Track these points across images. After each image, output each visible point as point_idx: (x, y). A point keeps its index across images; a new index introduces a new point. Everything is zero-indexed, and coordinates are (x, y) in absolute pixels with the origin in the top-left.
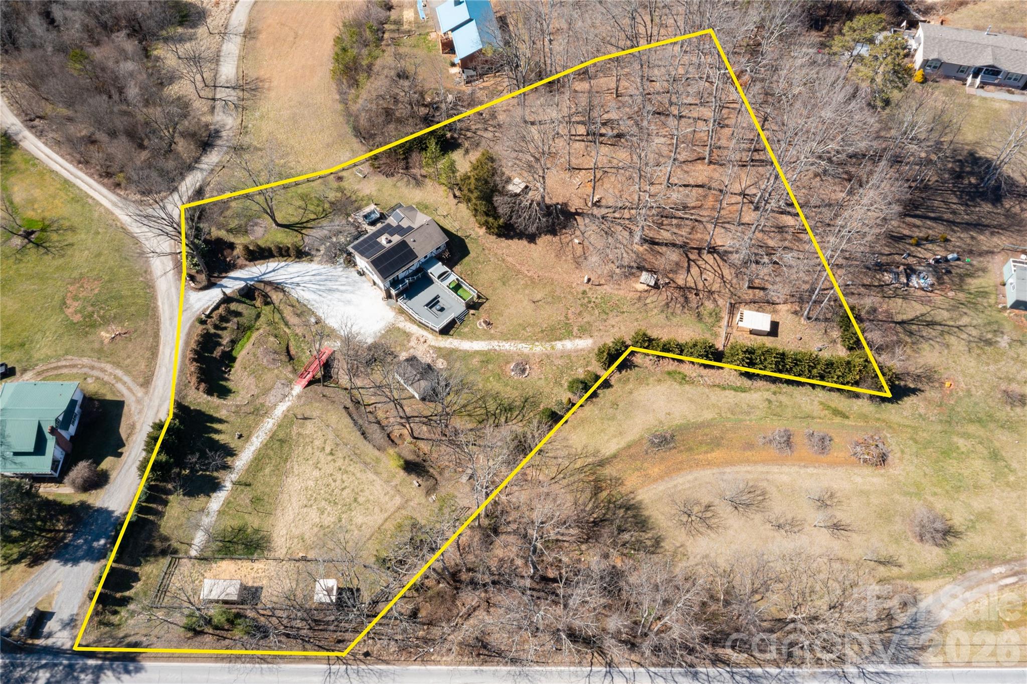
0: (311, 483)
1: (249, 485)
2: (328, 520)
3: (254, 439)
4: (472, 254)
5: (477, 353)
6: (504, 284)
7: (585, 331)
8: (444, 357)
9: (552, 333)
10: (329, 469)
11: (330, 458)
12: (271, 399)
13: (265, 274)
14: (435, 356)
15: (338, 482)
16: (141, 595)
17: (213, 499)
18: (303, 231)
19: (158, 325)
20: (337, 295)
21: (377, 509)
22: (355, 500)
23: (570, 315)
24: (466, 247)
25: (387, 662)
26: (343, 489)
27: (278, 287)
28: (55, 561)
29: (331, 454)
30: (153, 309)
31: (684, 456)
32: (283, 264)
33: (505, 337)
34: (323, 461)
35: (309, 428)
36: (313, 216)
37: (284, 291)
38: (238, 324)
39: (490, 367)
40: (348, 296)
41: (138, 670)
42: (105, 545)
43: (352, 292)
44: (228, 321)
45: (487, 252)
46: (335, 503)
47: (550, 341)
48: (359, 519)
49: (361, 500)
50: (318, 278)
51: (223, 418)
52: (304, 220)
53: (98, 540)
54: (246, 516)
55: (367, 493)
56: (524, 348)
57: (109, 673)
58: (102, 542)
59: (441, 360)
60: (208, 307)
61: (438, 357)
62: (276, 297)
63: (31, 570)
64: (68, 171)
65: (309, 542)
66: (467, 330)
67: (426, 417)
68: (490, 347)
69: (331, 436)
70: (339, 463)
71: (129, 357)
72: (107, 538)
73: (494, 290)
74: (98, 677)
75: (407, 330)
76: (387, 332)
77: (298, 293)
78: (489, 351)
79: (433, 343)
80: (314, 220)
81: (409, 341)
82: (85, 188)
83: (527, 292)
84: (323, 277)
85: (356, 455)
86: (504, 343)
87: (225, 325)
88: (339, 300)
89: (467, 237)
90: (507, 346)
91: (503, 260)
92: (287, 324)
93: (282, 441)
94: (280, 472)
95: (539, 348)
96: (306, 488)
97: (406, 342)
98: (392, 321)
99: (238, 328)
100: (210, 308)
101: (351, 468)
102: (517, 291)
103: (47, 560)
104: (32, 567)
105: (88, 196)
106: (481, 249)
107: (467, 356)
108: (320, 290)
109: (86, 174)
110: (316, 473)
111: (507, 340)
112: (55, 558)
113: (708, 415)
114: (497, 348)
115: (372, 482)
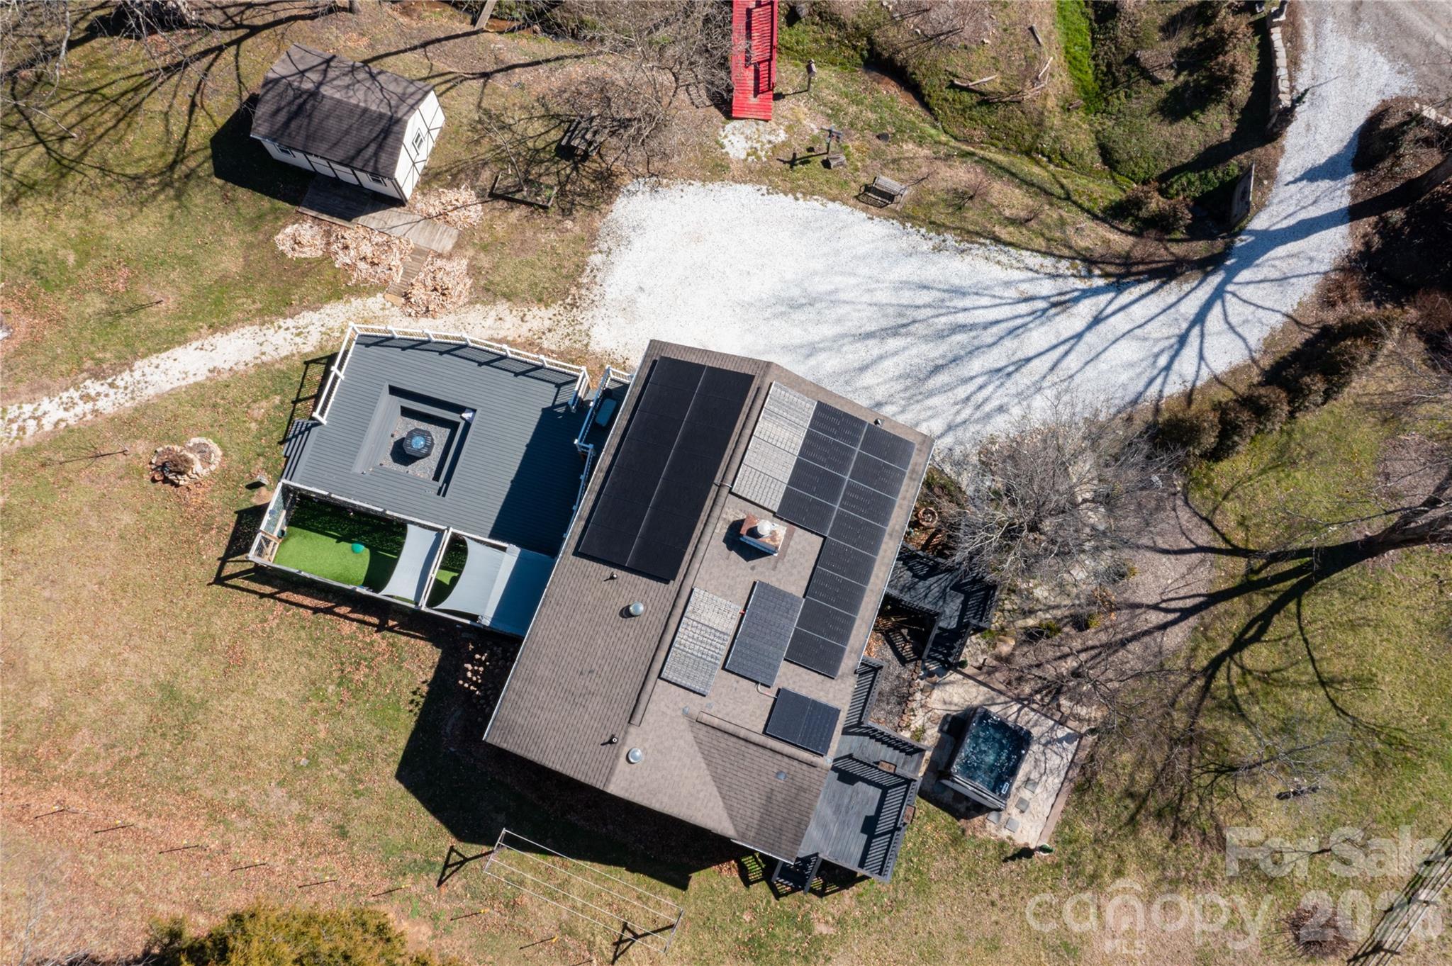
4: (385, 777)
5: (173, 338)
6: (170, 693)
8: (305, 269)
14: (343, 259)
18: (1239, 565)
24: (435, 807)
27: (1125, 270)
36: (1259, 656)
38: (1145, 74)
39: (95, 303)
44: (1185, 61)
45: (318, 826)
50: (995, 358)
52: (1281, 625)
59: (310, 253)
60: (1294, 63)
61: (328, 257)
66: (259, 411)
67: (254, 30)
68: (125, 378)
73: (205, 645)
75: (502, 307)
76: (580, 268)
77: (1028, 270)
78: (124, 363)
79: (375, 303)
80: (1240, 644)
81: (473, 271)
83: (43, 701)
84: (977, 365)
86: (71, 418)
87: (1183, 40)
89: (452, 866)
91: (215, 813)
97: (485, 261)
98: (585, 317)
99: (1133, 60)
100: (1282, 61)
102: (91, 683)
106: (357, 828)
114: (93, 387)
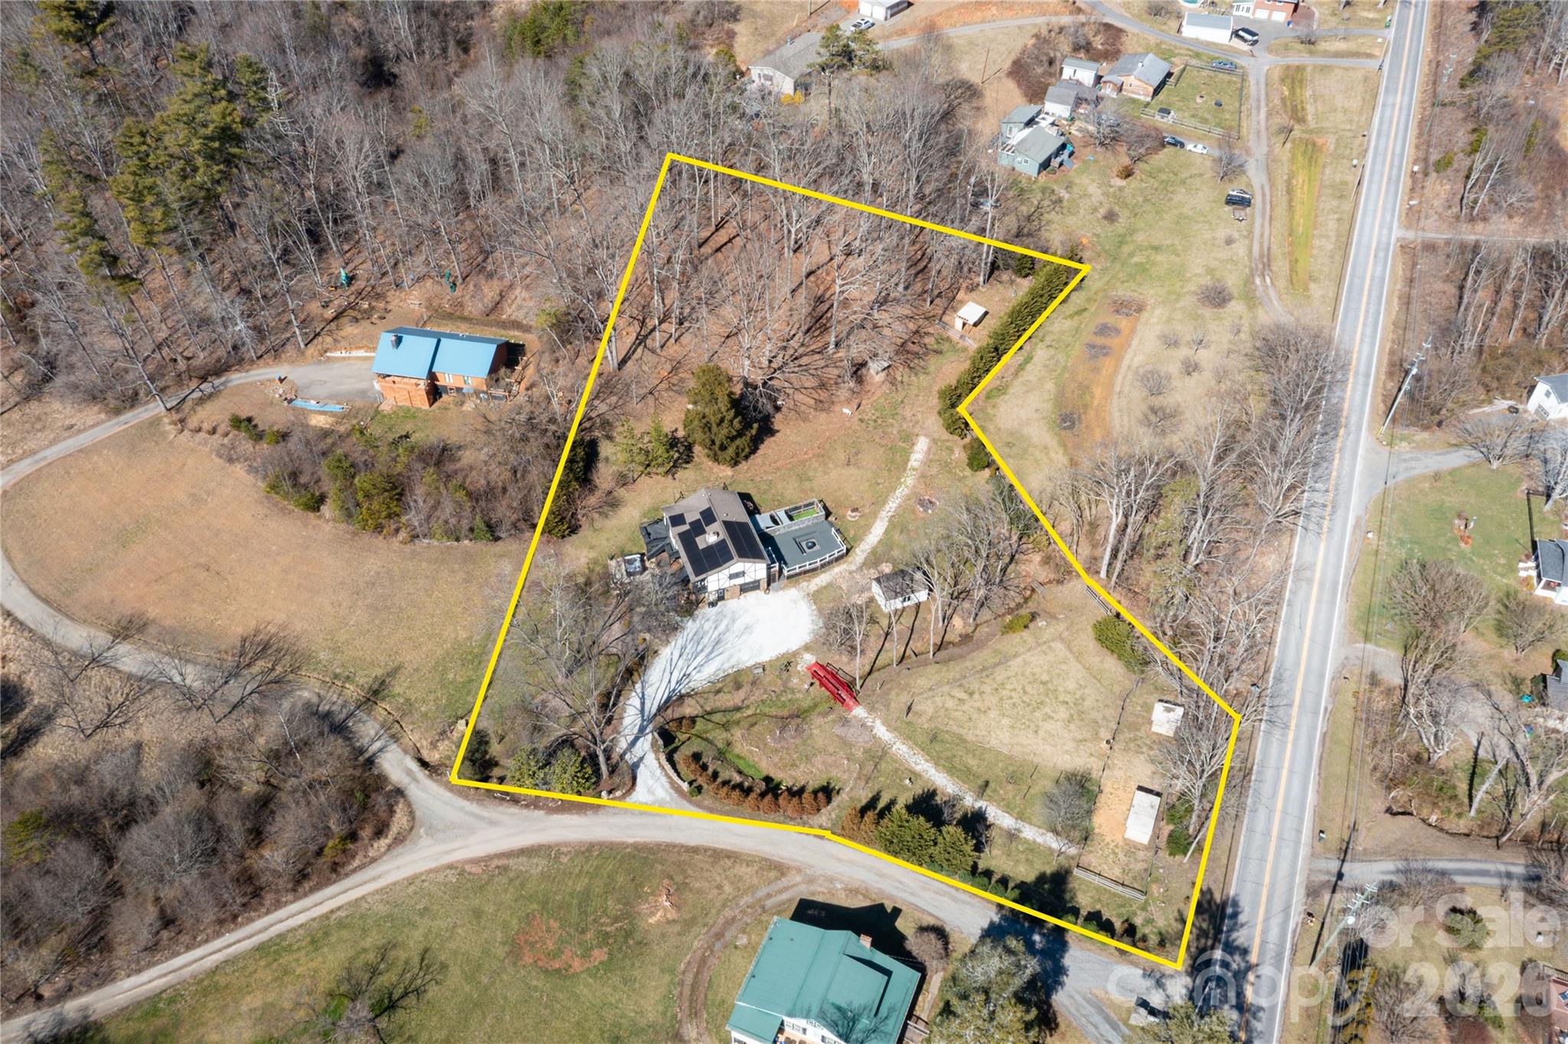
0: (1005, 721)
1: (987, 783)
2: (1063, 713)
3: (918, 768)
6: (809, 481)
7: (909, 439)
8: (879, 562)
9: (896, 462)
10: (994, 700)
11: (976, 696)
12: (861, 741)
13: (642, 711)
15: (1013, 694)
16: (1123, 910)
17: (997, 822)
19: (675, 846)
20: (730, 636)
21: (1064, 667)
22: (1044, 683)
23: (883, 442)
25: (1266, 671)
26: (1025, 692)
27: (675, 699)
28: (1054, 997)
29: (971, 694)
30: (639, 851)
31: (1092, 413)
32: (638, 686)
33: (879, 502)
34: (978, 704)
35: (925, 707)
37: (688, 695)
38: (713, 759)
39: (911, 527)
40: (739, 625)
41: (1235, 904)
42: (1043, 935)
43: (734, 621)
44: (707, 766)
46: (1042, 703)
47: (905, 470)
48: (1071, 685)
49: (1045, 677)
50: (687, 652)
51: (870, 795)
53: (1034, 942)
54: (1032, 791)
55: (1038, 670)
56: (901, 492)
57: (1234, 935)
58: (1037, 938)
61: (875, 568)
62: (689, 709)
63: (1062, 1027)
64: (244, 939)
65: (1088, 735)
66: (854, 531)
68: (886, 519)
69: (946, 689)
70: (987, 689)
71: (719, 887)
72: (1032, 931)
74: (1237, 948)
76: (816, 603)
77: (700, 679)
78: (890, 522)
81: (840, 588)
82: (302, 919)
84: (690, 646)
85: (985, 671)
86: (887, 506)
87: (710, 772)
88: (739, 637)
90: (892, 505)
92: (738, 709)
93: (934, 738)
94: (980, 750)
95: (909, 481)
96: (1012, 727)
97: (839, 591)
98: (802, 594)
99: (720, 762)
101: (999, 679)
102: (824, 473)
103: (1050, 1006)
104: (1057, 1025)
105: (326, 916)
107: (886, 542)
108: (712, 652)
109: (268, 913)
110: (992, 714)
111: (885, 502)
112: (1048, 996)
113: (1050, 386)
114: (890, 514)
115: (1026, 663)
